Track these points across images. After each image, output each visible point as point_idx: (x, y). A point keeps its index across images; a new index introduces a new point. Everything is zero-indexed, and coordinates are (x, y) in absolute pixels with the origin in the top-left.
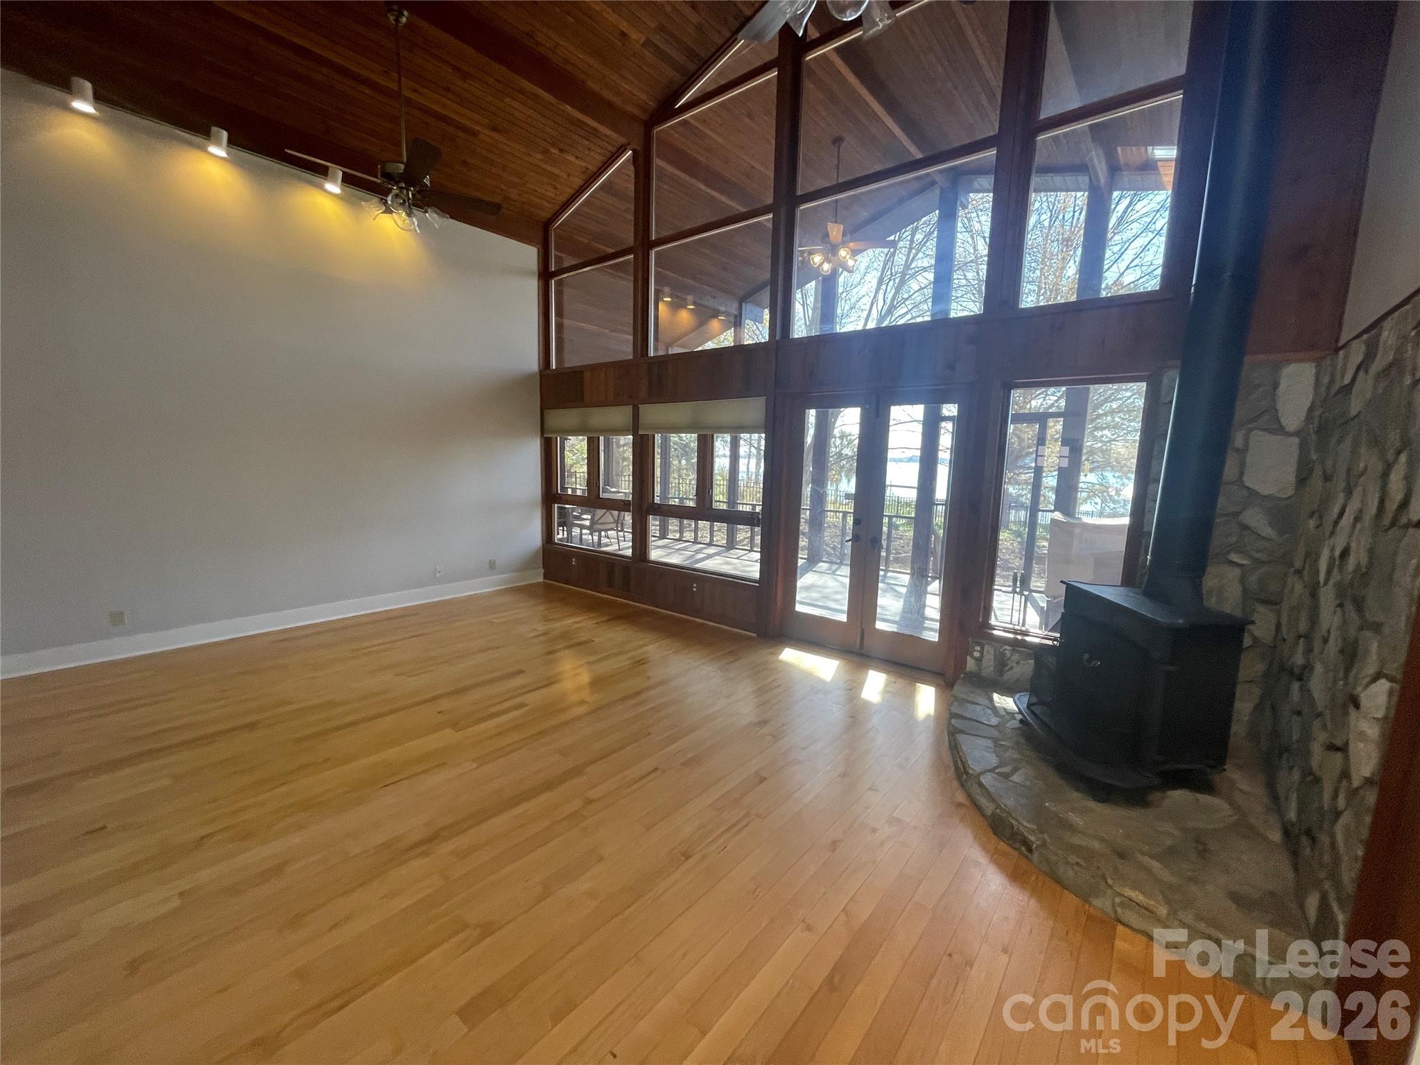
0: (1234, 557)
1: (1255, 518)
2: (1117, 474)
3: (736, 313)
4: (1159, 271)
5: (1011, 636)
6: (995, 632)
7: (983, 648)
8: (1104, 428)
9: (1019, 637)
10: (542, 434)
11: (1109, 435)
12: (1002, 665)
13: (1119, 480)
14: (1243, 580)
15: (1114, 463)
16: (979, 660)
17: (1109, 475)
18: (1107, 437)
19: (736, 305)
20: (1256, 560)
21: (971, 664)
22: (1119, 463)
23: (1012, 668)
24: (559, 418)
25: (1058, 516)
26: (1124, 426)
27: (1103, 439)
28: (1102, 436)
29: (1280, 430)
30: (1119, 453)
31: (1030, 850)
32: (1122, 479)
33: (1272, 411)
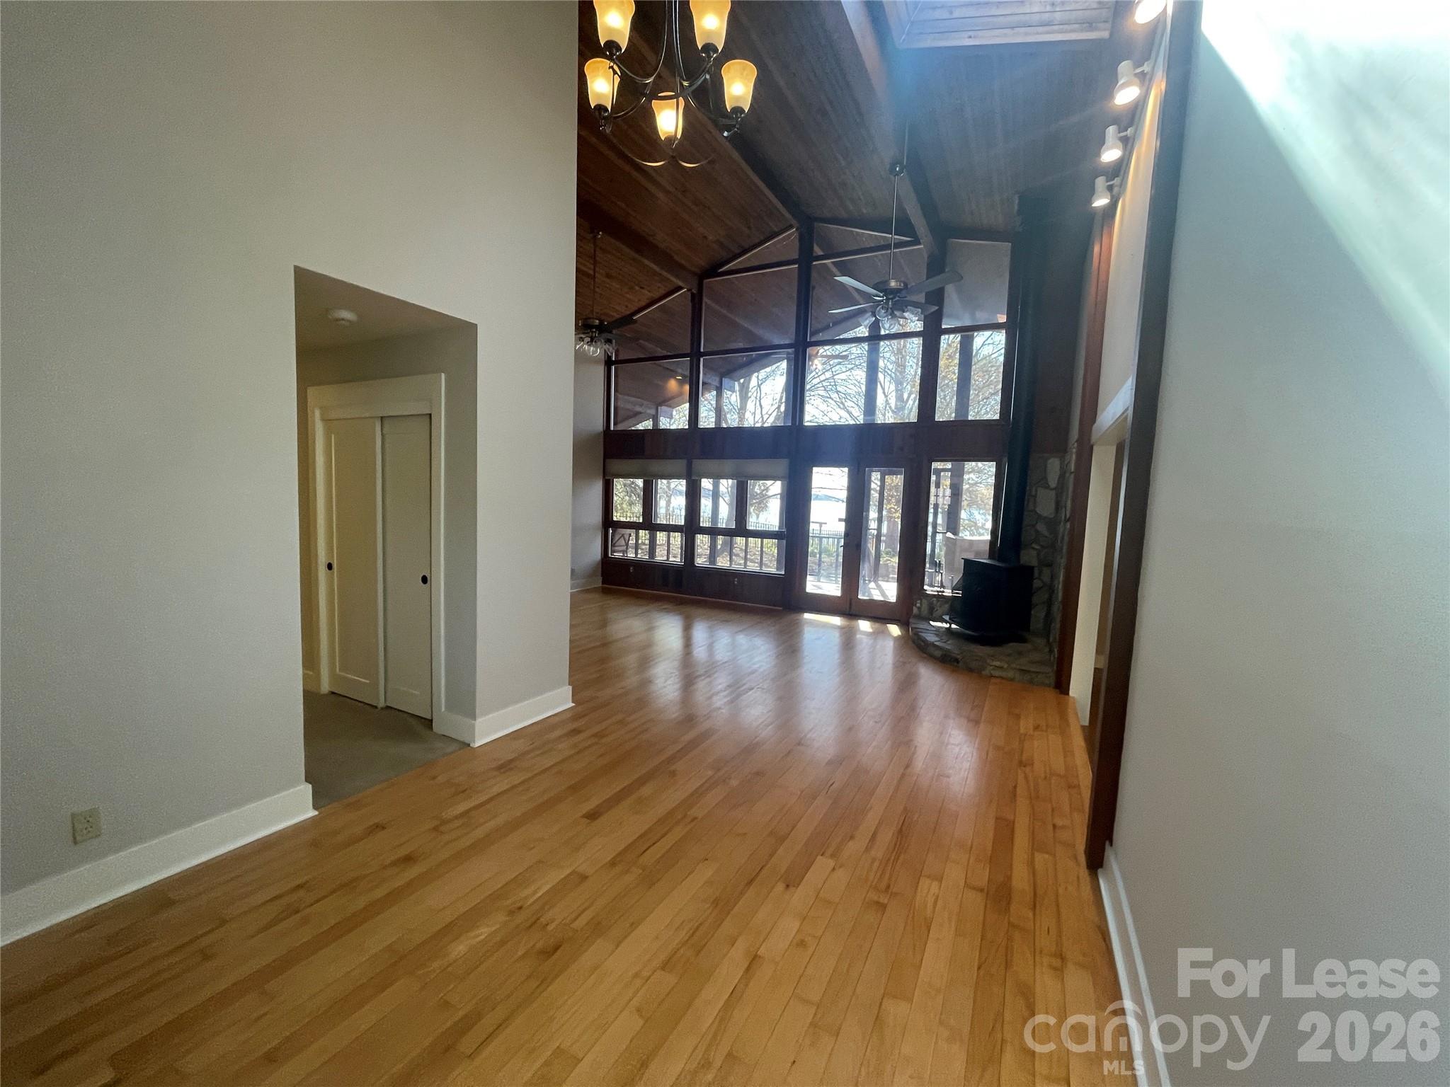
0: (1034, 545)
1: (1041, 527)
2: (981, 512)
3: (718, 385)
4: (1003, 351)
5: (936, 593)
6: (927, 592)
7: (921, 601)
8: (971, 472)
9: (940, 594)
10: (604, 477)
11: (974, 478)
12: (931, 609)
13: (983, 516)
14: (1038, 555)
15: (980, 502)
16: (919, 608)
17: (976, 513)
18: (973, 480)
19: (718, 379)
20: (1042, 546)
21: (915, 610)
22: (983, 502)
23: (937, 610)
24: (616, 465)
25: (949, 535)
26: (986, 471)
27: (970, 481)
28: (969, 479)
29: (1047, 487)
30: (983, 494)
31: (958, 662)
32: (985, 515)
33: (1045, 478)
